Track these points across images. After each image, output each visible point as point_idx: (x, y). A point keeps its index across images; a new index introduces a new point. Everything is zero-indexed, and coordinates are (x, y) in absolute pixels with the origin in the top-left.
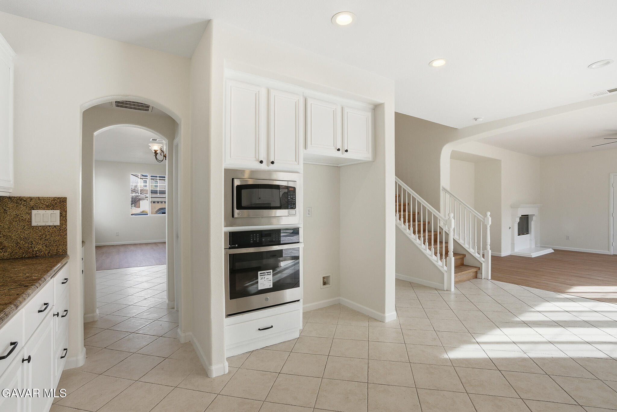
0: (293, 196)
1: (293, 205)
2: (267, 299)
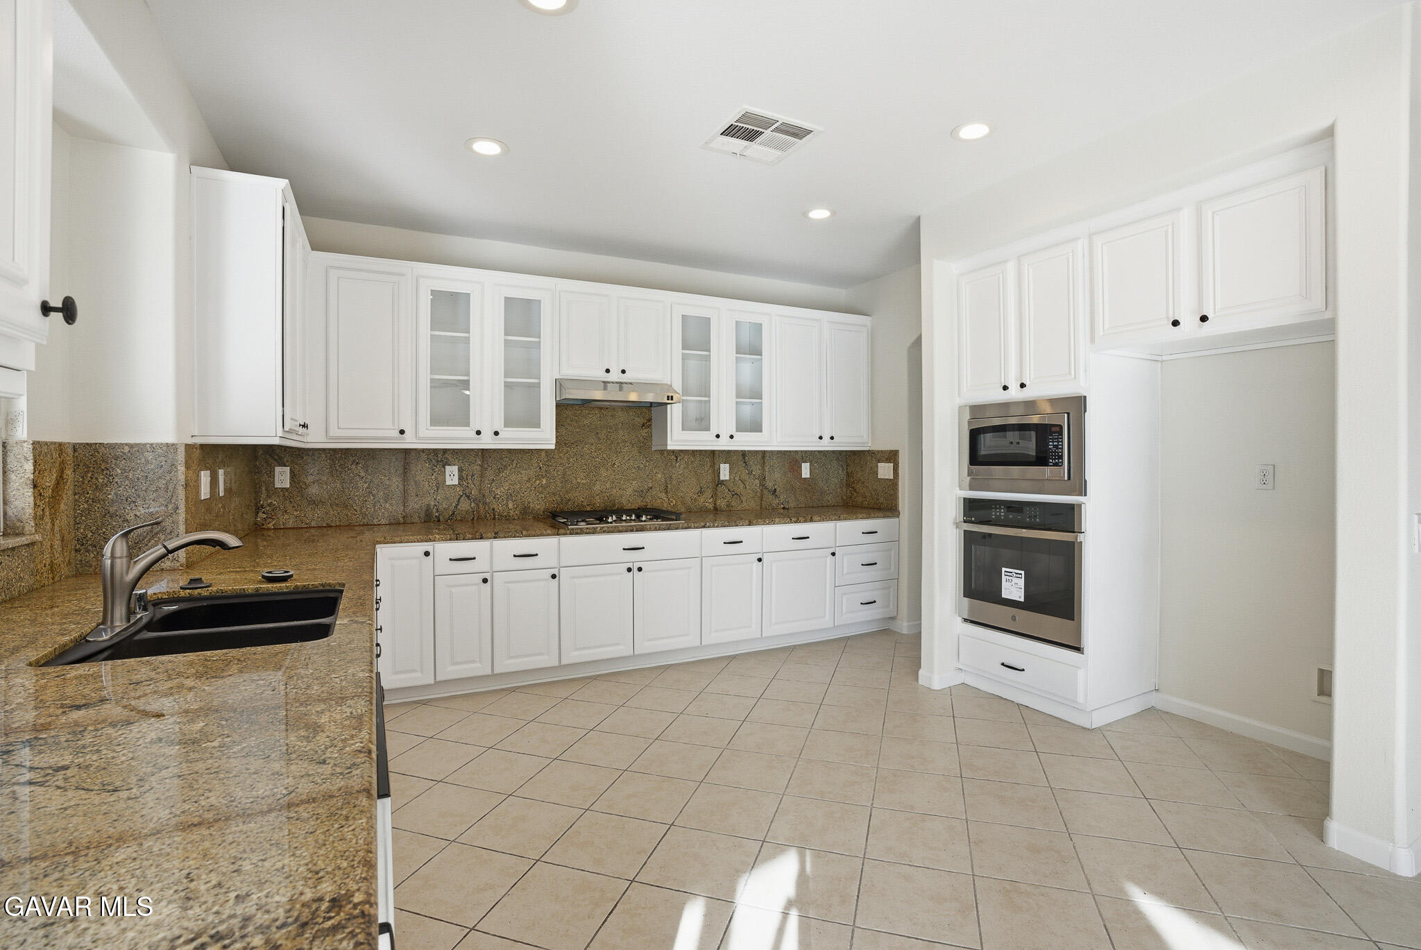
0: (1058, 442)
1: (1058, 459)
2: (1014, 618)
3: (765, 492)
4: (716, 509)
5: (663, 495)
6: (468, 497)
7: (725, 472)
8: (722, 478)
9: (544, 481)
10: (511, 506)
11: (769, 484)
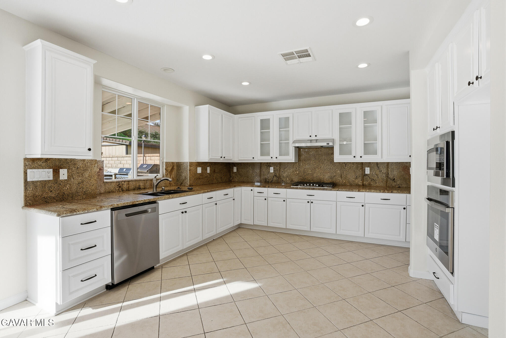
1: (443, 166)
2: (436, 250)
3: (389, 180)
4: (363, 185)
5: (340, 179)
6: (276, 176)
7: (367, 171)
8: (366, 173)
9: (298, 172)
10: (288, 179)
11: (391, 176)
